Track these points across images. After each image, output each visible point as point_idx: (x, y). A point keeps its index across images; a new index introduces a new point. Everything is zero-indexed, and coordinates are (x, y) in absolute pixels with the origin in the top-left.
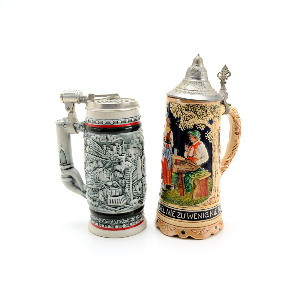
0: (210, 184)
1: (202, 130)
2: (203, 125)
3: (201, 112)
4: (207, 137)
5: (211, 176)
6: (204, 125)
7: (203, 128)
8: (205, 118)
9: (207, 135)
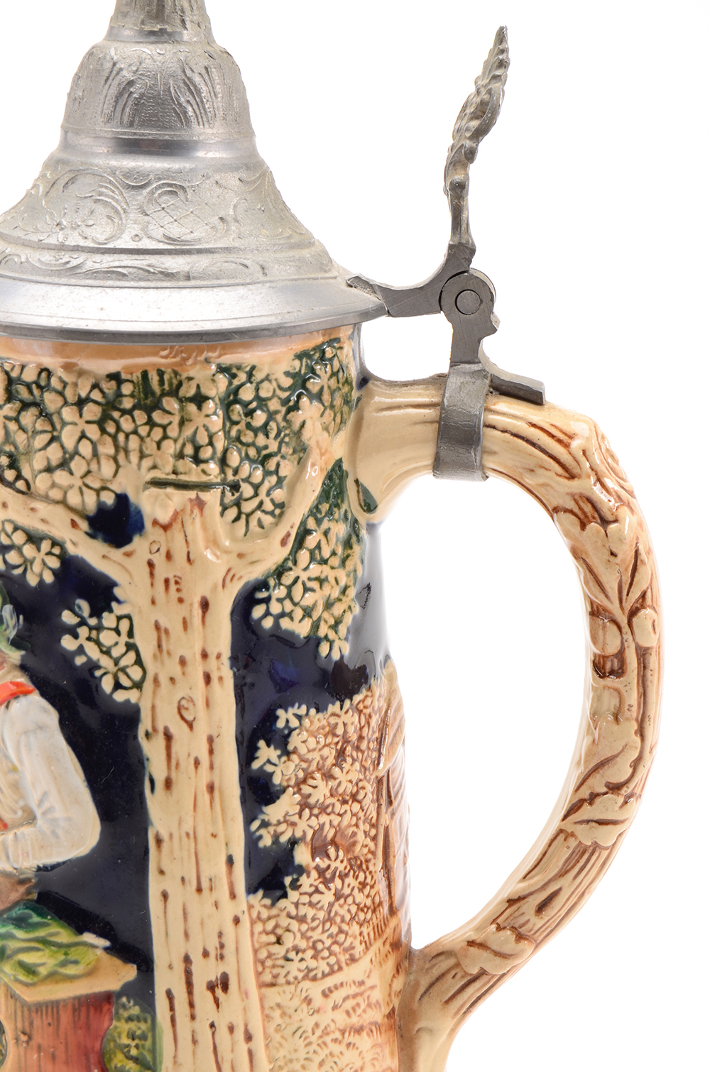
0: (129, 1057)
1: (32, 581)
2: (34, 539)
3: (22, 428)
4: (81, 650)
5: (142, 990)
6: (45, 546)
7: (37, 567)
8: (54, 485)
9: (83, 632)
